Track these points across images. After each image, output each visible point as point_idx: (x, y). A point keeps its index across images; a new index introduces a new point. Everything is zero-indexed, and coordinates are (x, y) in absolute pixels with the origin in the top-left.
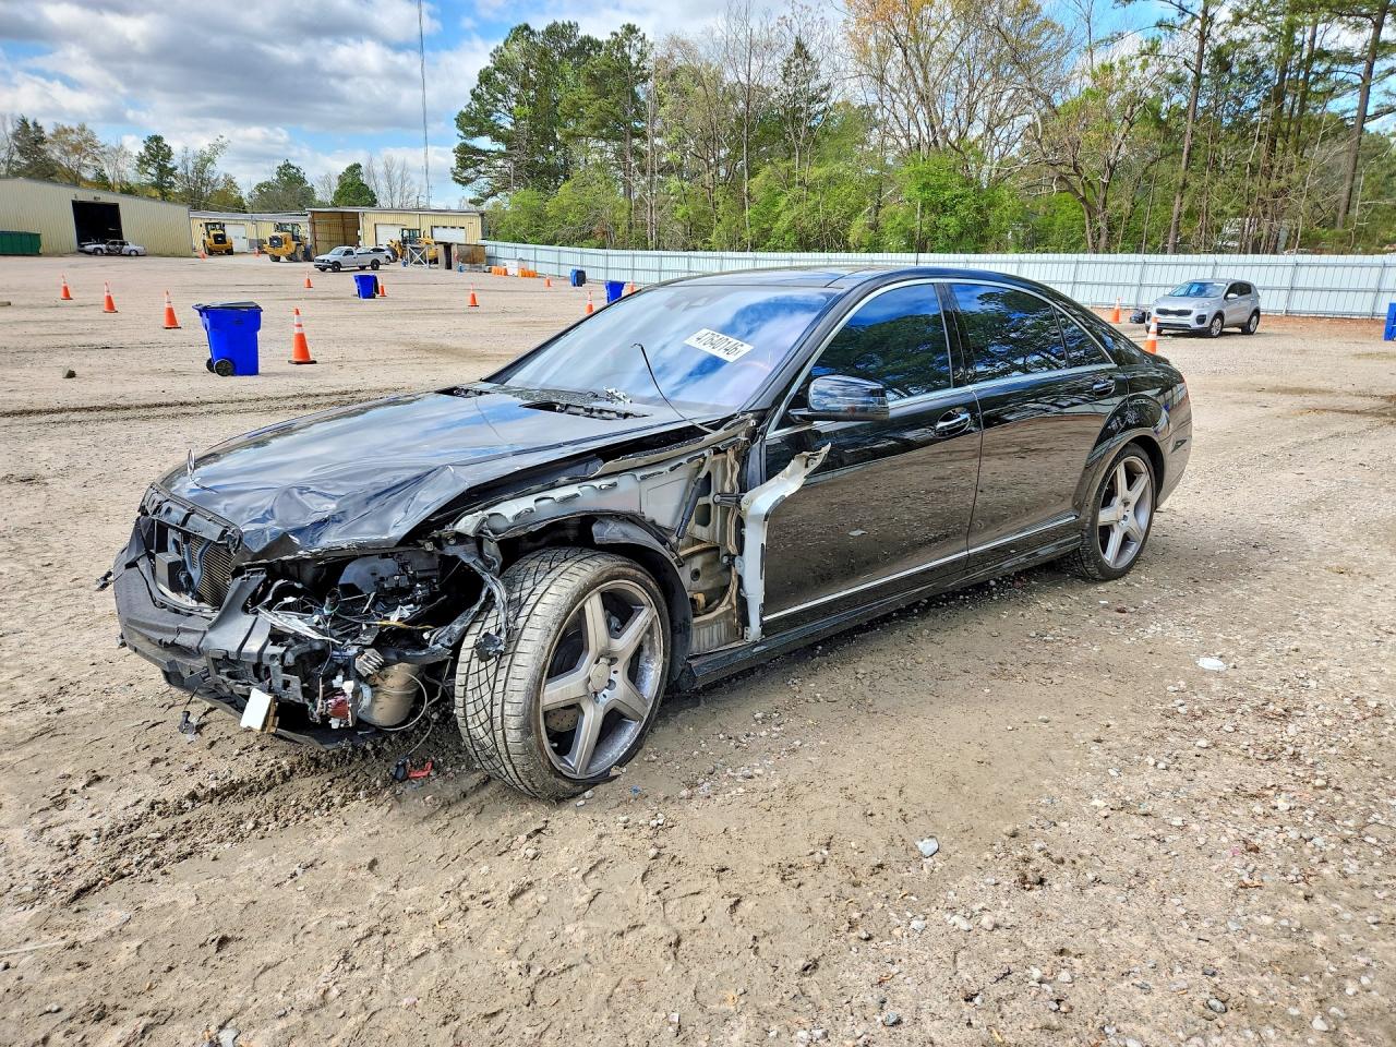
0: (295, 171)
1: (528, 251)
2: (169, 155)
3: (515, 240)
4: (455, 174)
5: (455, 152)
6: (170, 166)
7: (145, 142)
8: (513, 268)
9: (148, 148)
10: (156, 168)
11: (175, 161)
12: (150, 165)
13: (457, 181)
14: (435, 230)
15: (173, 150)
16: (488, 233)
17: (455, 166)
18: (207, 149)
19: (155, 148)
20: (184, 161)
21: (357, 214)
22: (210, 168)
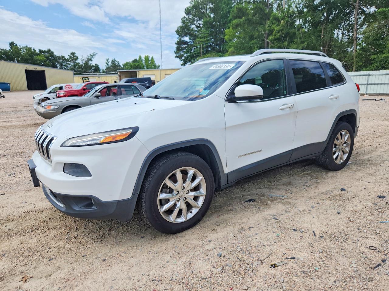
0: (117, 62)
2: (77, 59)
4: (176, 54)
6: (77, 62)
7: (69, 55)
9: (70, 57)
10: (73, 63)
11: (79, 61)
12: (70, 61)
14: (166, 76)
15: (79, 58)
17: (176, 50)
18: (89, 56)
19: (73, 57)
20: (82, 61)
21: (136, 71)
22: (90, 62)
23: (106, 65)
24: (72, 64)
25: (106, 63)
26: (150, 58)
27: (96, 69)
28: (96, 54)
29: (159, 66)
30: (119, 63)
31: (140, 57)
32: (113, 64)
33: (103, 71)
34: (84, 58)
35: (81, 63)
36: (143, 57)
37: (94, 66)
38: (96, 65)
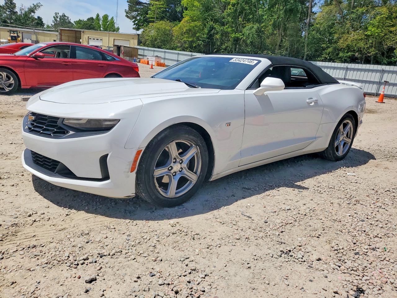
0: (67, 18)
1: (160, 53)
2: (15, 7)
3: (154, 47)
4: (127, 13)
5: (128, 2)
6: (15, 11)
8: (152, 61)
9: (6, 3)
10: (9, 12)
11: (17, 10)
12: (7, 11)
13: (127, 16)
14: (115, 40)
15: (16, 5)
16: (139, 43)
17: (127, 9)
18: (32, 6)
19: (9, 3)
20: (21, 10)
21: (81, 31)
22: (32, 14)
23: (54, 19)
24: (7, 13)
25: (54, 17)
26: (109, 18)
27: (39, 23)
28: (42, 5)
29: (118, 29)
30: (69, 19)
31: (98, 15)
32: (62, 19)
33: (48, 26)
34: (23, 8)
35: (19, 13)
36: (101, 16)
37: (36, 19)
38: (39, 17)
